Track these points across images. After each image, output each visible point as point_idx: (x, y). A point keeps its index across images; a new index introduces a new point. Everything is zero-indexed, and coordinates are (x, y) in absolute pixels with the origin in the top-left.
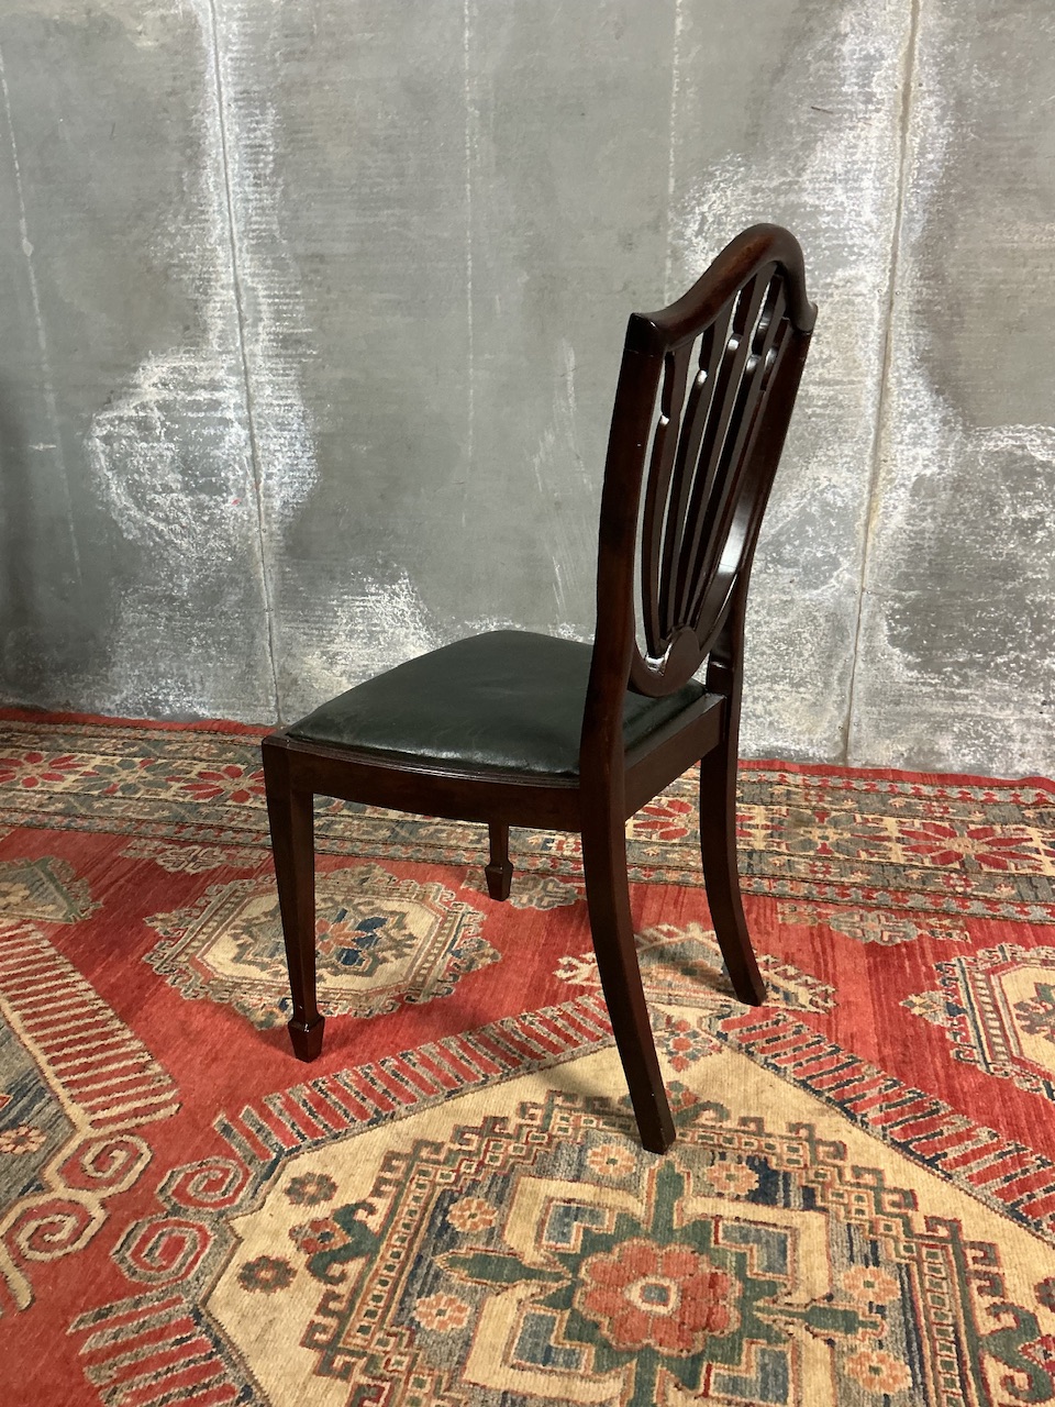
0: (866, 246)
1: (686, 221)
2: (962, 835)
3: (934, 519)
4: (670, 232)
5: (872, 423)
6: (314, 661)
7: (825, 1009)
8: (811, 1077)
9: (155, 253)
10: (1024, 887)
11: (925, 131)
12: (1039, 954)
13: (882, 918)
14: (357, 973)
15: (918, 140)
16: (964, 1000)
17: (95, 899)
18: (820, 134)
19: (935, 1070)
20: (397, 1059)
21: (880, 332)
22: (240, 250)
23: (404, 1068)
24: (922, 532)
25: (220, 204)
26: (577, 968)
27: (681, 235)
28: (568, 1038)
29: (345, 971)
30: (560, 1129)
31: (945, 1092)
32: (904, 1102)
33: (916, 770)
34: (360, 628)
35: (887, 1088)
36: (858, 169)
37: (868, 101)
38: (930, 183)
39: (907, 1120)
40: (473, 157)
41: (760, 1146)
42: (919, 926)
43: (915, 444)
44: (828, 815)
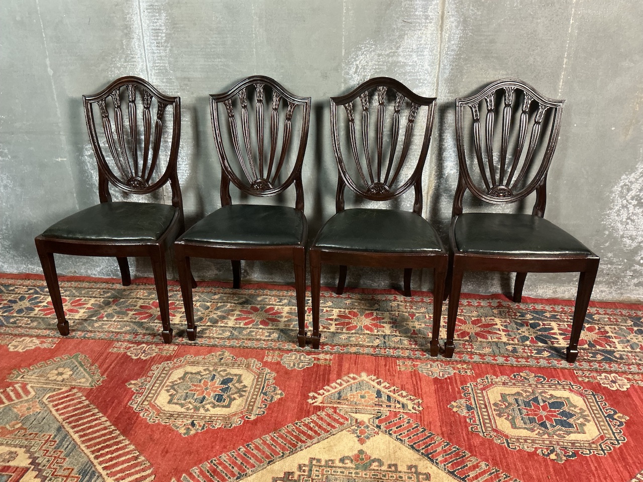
0: (426, 80)
1: (350, 67)
2: (469, 323)
4: (343, 72)
7: (419, 411)
8: (415, 444)
9: (111, 75)
10: (495, 347)
11: (450, 32)
12: (502, 379)
13: (439, 365)
14: (223, 406)
15: (447, 35)
16: (473, 403)
17: (102, 375)
18: (406, 32)
19: (463, 436)
20: (244, 447)
22: (151, 75)
23: (248, 452)
25: (141, 54)
26: (317, 398)
27: (348, 74)
28: (316, 432)
29: (218, 406)
30: (316, 476)
31: (467, 447)
32: (452, 453)
35: (445, 446)
36: (423, 47)
37: (426, 18)
38: (453, 53)
39: (453, 461)
40: (256, 37)
41: (397, 477)
42: (454, 368)
43: (446, 161)
44: (415, 315)
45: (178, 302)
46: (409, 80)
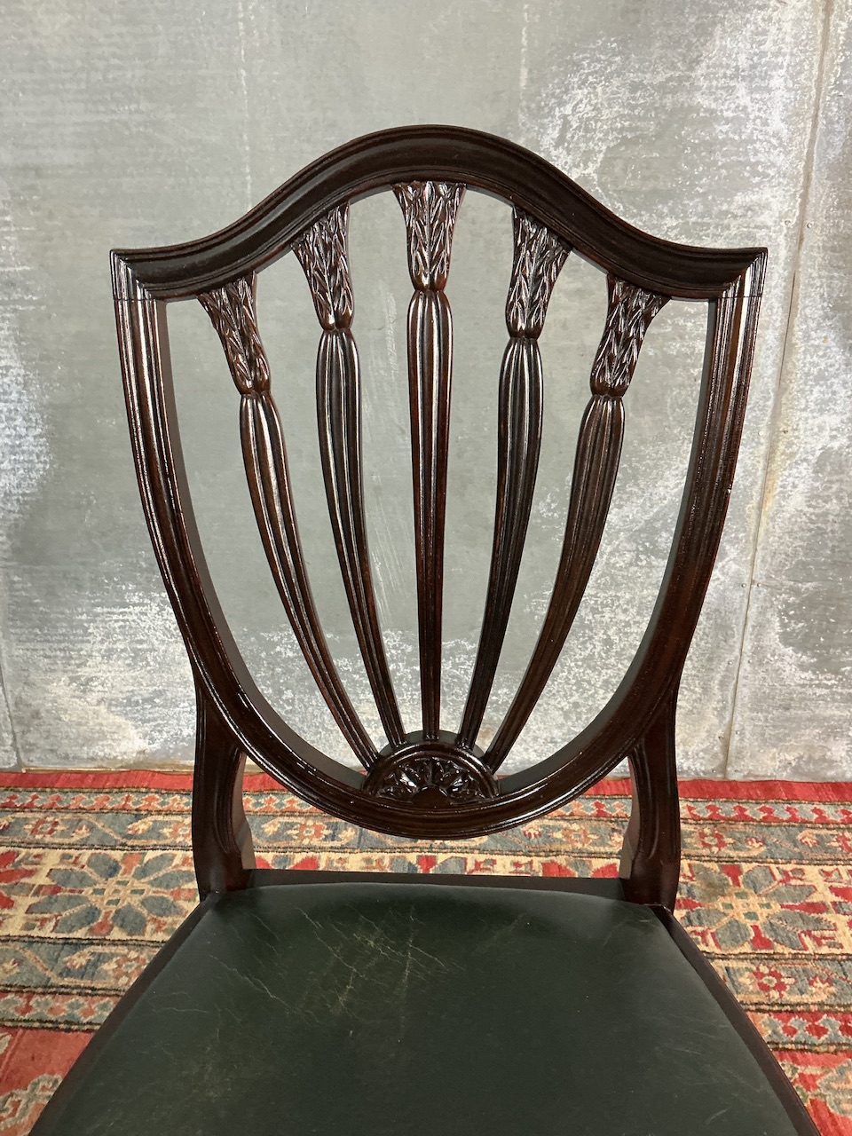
0: (773, 165)
1: (543, 126)
3: (840, 499)
5: (772, 385)
6: (60, 689)
18: (721, 15)
21: (786, 274)
24: (826, 514)
33: (805, 780)
34: (120, 646)
36: (767, 64)
43: (821, 411)
44: (739, 870)
45: (23, 852)
46: (723, 166)
